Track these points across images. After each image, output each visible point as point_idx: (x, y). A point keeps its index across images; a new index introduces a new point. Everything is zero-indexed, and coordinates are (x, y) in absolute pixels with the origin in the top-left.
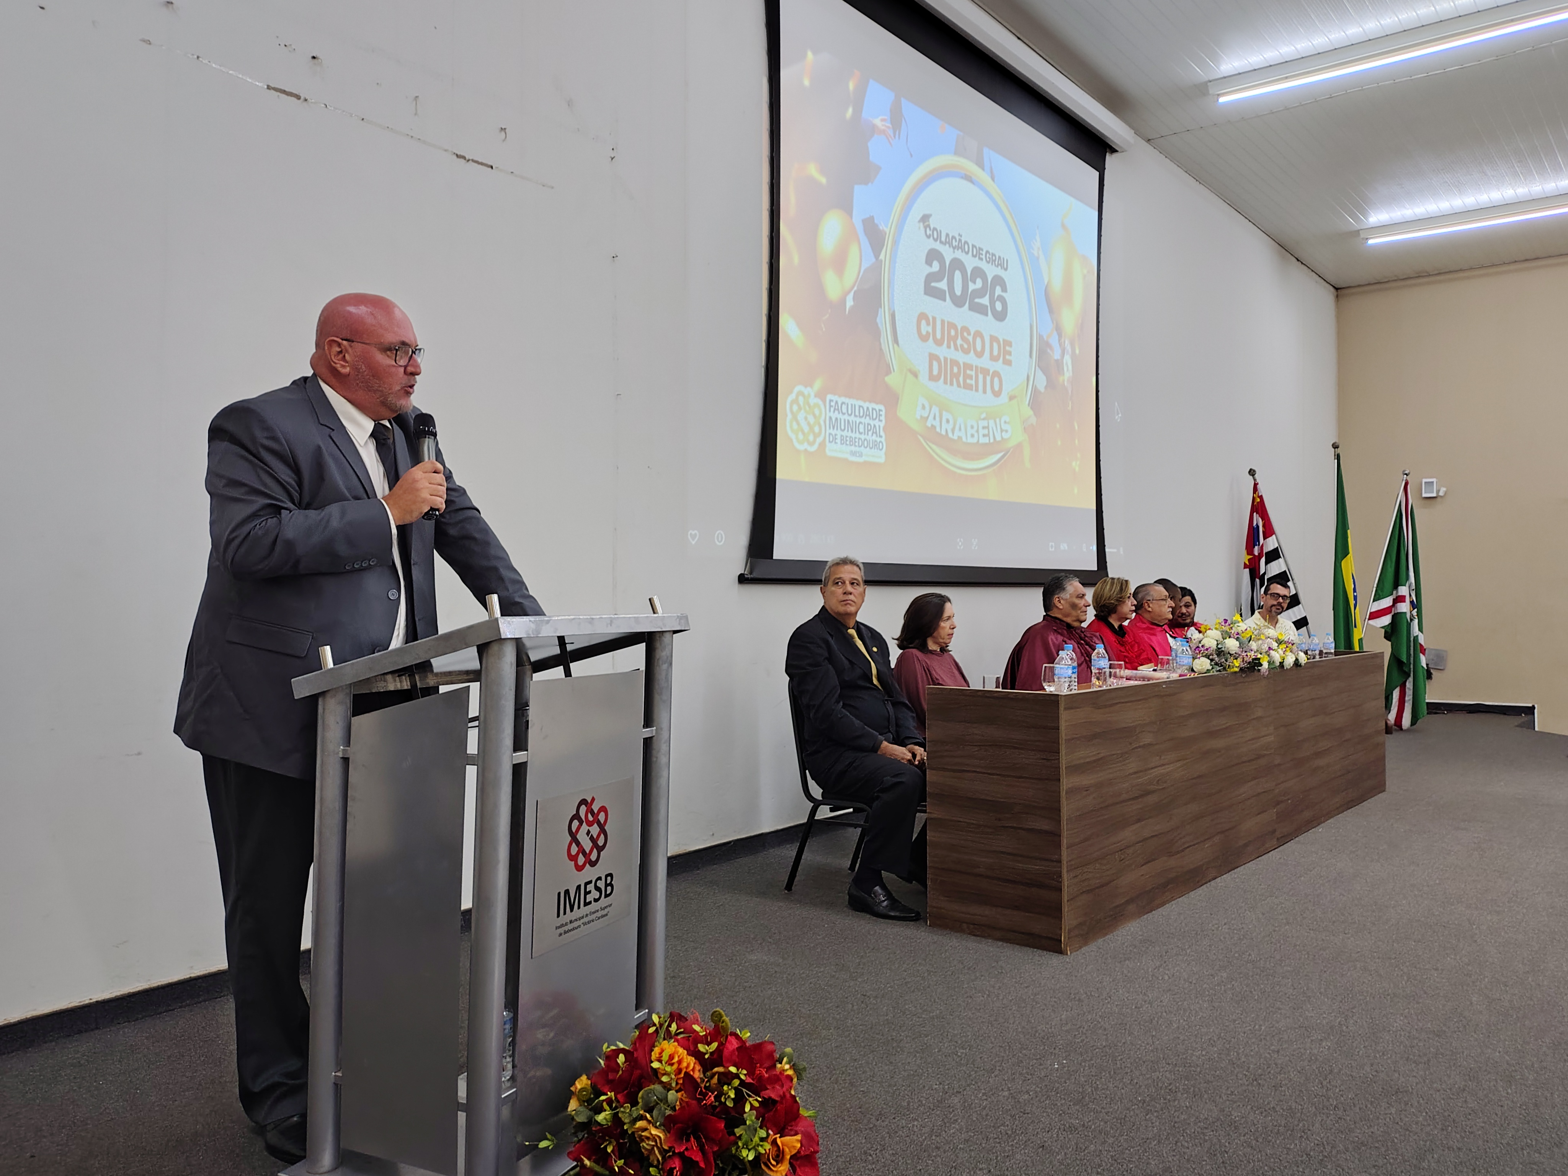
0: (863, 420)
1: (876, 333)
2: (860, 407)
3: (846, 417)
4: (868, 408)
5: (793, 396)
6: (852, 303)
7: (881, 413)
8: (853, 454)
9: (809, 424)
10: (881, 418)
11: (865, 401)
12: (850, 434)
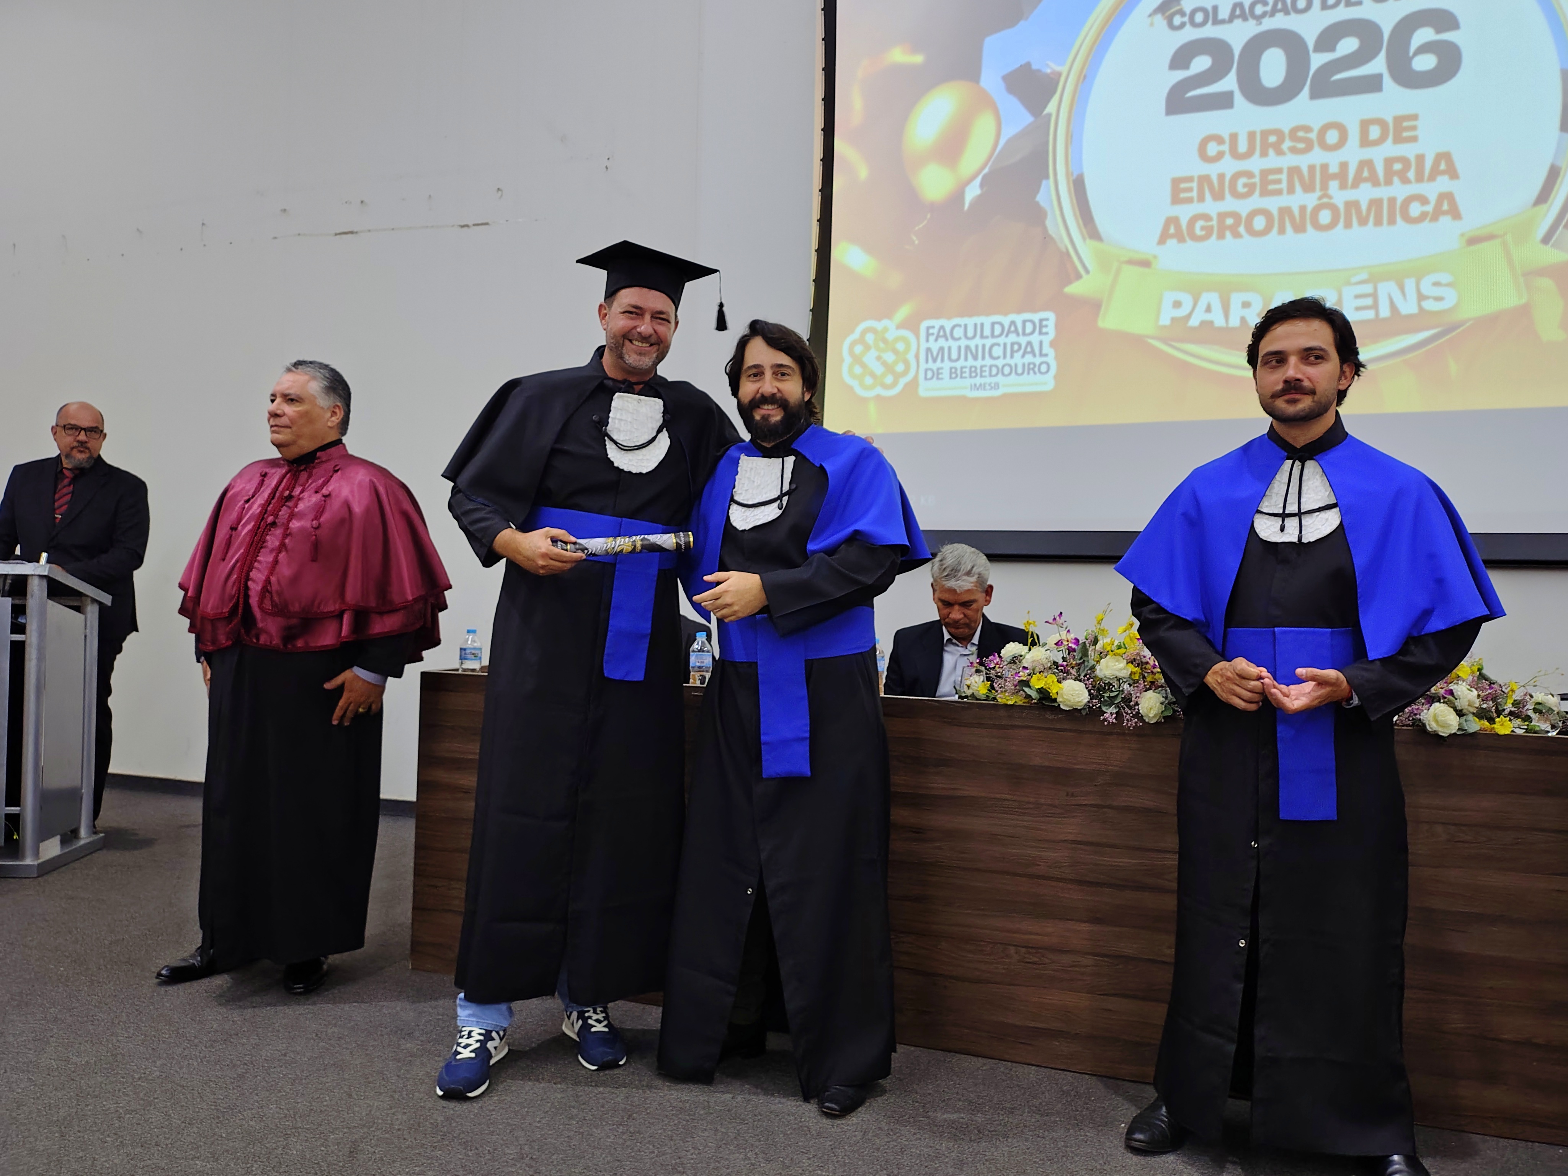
0: (1001, 340)
1: (1038, 215)
2: (993, 324)
3: (963, 343)
4: (1013, 323)
5: (856, 335)
6: (978, 192)
7: (1044, 323)
8: (982, 387)
9: (885, 364)
10: (1044, 330)
11: (1006, 314)
12: (971, 362)
